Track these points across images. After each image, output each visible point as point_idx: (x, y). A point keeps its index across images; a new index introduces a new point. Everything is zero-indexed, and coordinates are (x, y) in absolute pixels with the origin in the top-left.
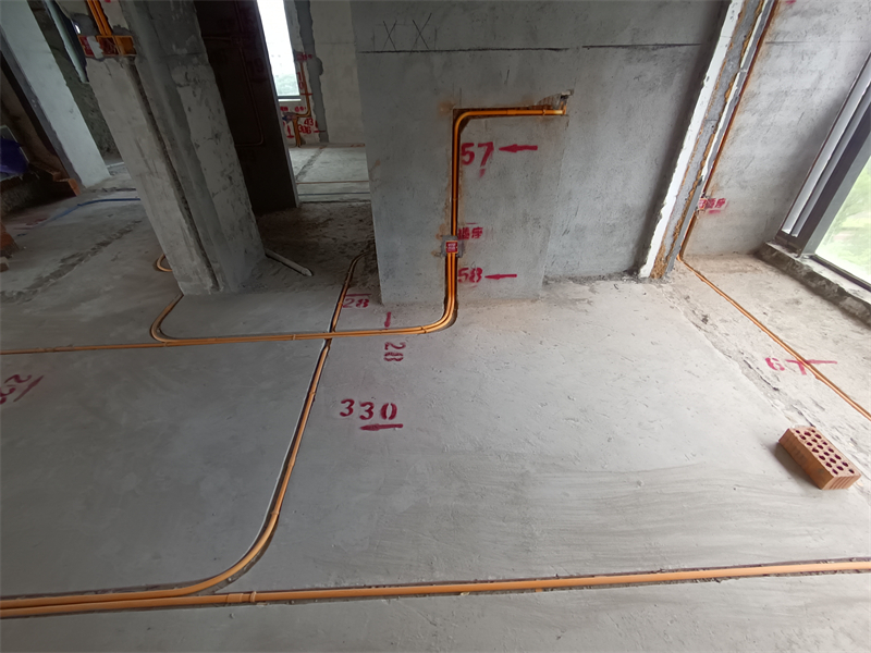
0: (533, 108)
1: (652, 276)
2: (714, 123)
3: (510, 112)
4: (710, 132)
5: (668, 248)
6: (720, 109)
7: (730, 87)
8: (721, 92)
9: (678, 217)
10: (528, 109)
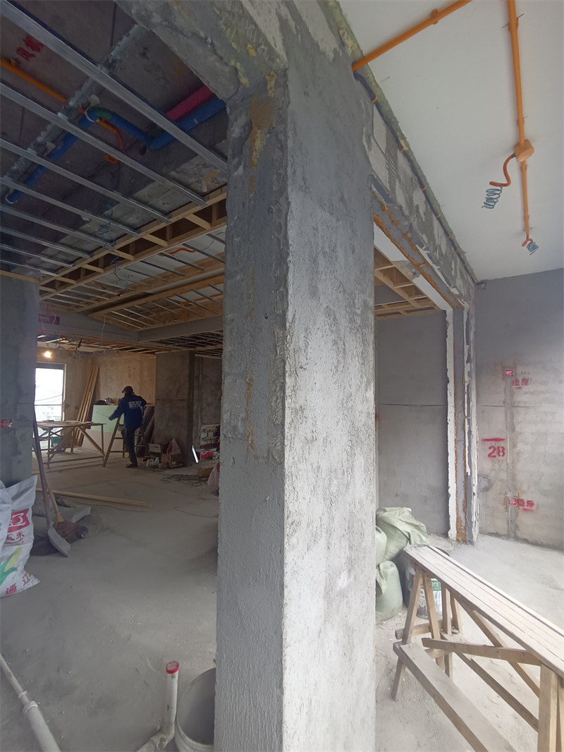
1: (458, 539)
2: (463, 442)
4: (462, 448)
5: (463, 518)
6: (463, 436)
7: (465, 425)
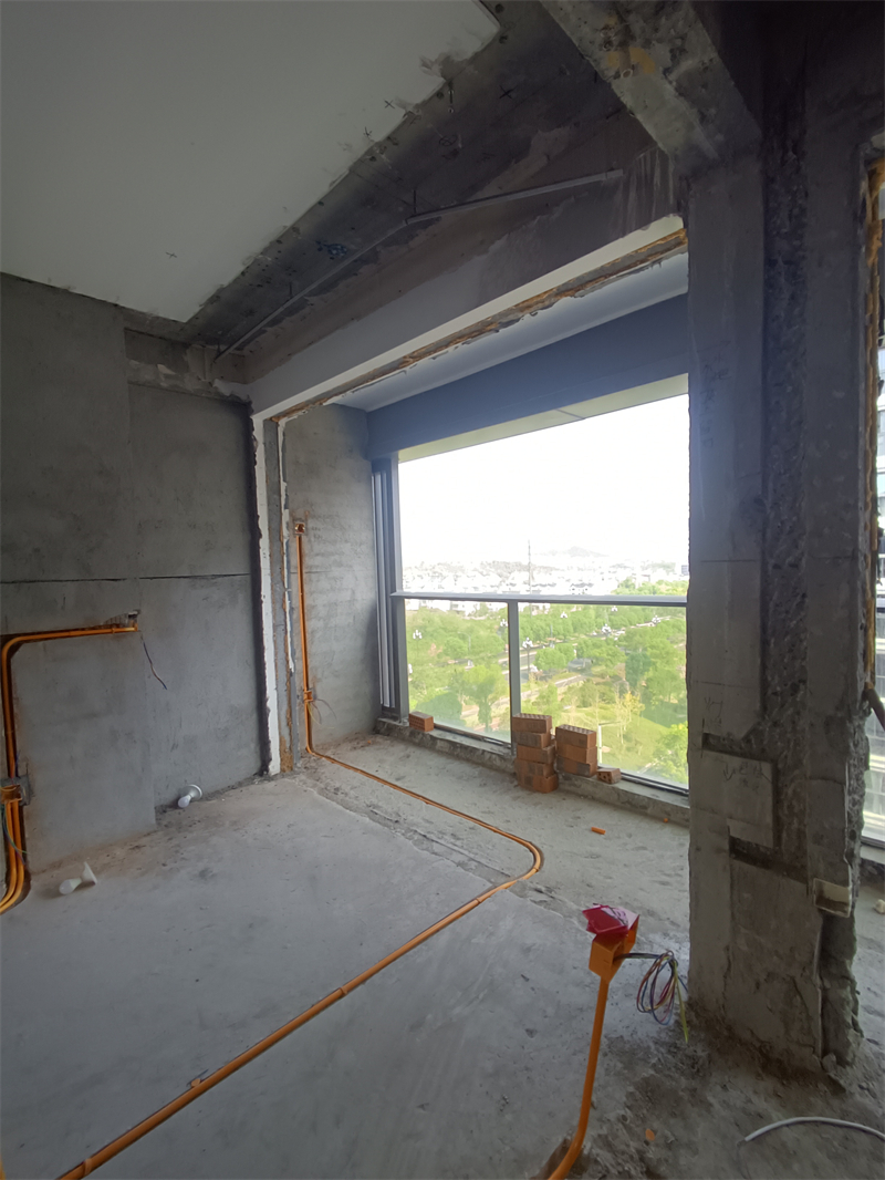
0: (100, 627)
1: (283, 770)
3: (73, 633)
4: (283, 635)
5: (287, 738)
7: (284, 601)
8: (278, 606)
9: (285, 707)
10: (93, 629)
